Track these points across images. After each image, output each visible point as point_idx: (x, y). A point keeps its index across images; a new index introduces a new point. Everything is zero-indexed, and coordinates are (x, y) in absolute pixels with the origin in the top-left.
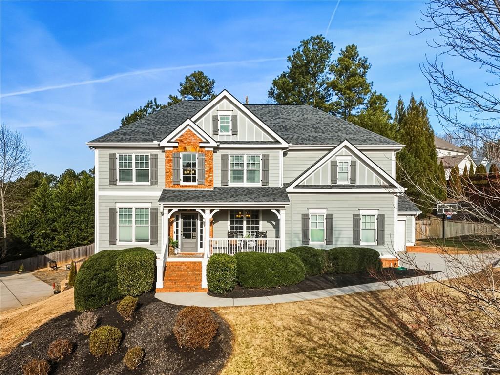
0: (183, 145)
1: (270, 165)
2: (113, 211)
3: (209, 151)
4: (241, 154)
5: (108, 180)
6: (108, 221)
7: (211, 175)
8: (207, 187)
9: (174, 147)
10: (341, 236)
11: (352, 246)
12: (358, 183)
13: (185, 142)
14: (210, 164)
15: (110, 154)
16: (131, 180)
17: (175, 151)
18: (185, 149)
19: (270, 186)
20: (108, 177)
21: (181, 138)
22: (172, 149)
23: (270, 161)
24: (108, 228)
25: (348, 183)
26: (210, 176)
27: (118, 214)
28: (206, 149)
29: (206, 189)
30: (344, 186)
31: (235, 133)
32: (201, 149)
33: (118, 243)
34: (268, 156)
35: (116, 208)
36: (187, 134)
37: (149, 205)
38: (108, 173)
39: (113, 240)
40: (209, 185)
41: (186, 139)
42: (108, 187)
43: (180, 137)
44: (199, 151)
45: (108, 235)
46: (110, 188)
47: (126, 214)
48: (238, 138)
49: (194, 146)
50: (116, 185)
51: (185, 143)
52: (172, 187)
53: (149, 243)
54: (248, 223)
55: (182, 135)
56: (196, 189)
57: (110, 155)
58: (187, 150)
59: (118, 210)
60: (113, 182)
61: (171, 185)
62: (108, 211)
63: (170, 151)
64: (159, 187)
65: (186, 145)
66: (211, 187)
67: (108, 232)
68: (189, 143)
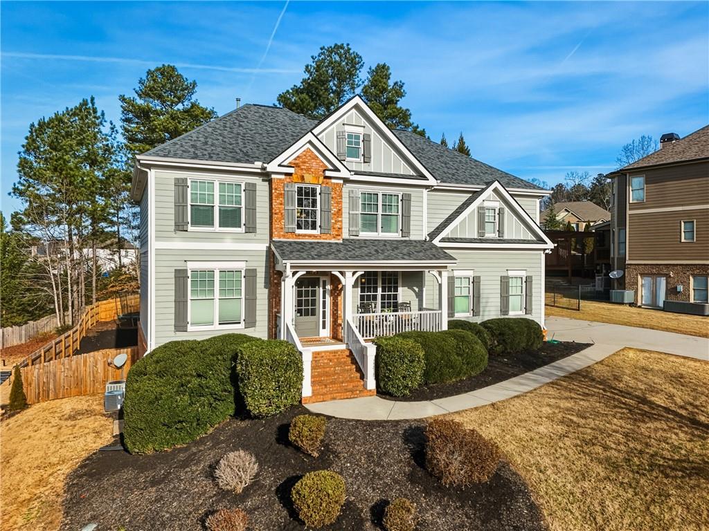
0: (300, 172)
1: (412, 208)
2: (180, 276)
3: (337, 184)
4: (375, 192)
5: (173, 223)
6: (173, 293)
7: (340, 219)
8: (334, 237)
9: (287, 174)
10: (489, 304)
11: (500, 317)
12: (506, 237)
13: (303, 167)
14: (337, 203)
15: (175, 179)
16: (212, 224)
17: (288, 180)
18: (303, 178)
19: (412, 238)
20: (173, 217)
21: (297, 162)
22: (283, 177)
23: (412, 203)
24: (173, 305)
25: (495, 236)
26: (339, 221)
27: (189, 280)
28: (333, 181)
29: (333, 241)
30: (492, 240)
31: (367, 160)
32: (325, 180)
33: (190, 328)
34: (409, 195)
35: (187, 270)
36: (305, 155)
37: (242, 266)
38: (173, 211)
39: (181, 325)
40: (337, 235)
41: (305, 162)
42: (173, 234)
43: (295, 159)
44: (323, 182)
45: (173, 316)
46: (175, 235)
47: (204, 278)
48: (372, 168)
49: (315, 174)
50: (187, 231)
51: (302, 169)
52: (284, 236)
53: (242, 325)
54: (383, 290)
55: (298, 157)
56: (319, 241)
57: (177, 180)
58: (307, 180)
59: (189, 274)
60: (180, 227)
61: (282, 233)
62: (173, 275)
63: (280, 179)
64: (258, 237)
65: (304, 172)
66: (339, 237)
67: (173, 311)
68: (308, 170)
